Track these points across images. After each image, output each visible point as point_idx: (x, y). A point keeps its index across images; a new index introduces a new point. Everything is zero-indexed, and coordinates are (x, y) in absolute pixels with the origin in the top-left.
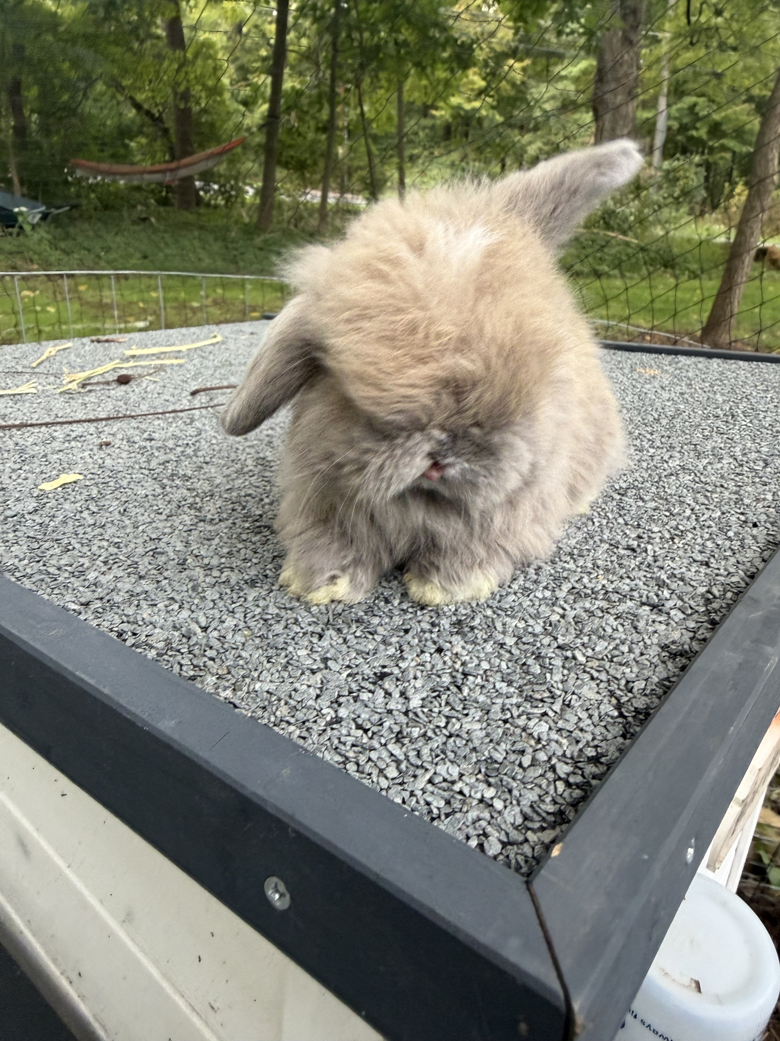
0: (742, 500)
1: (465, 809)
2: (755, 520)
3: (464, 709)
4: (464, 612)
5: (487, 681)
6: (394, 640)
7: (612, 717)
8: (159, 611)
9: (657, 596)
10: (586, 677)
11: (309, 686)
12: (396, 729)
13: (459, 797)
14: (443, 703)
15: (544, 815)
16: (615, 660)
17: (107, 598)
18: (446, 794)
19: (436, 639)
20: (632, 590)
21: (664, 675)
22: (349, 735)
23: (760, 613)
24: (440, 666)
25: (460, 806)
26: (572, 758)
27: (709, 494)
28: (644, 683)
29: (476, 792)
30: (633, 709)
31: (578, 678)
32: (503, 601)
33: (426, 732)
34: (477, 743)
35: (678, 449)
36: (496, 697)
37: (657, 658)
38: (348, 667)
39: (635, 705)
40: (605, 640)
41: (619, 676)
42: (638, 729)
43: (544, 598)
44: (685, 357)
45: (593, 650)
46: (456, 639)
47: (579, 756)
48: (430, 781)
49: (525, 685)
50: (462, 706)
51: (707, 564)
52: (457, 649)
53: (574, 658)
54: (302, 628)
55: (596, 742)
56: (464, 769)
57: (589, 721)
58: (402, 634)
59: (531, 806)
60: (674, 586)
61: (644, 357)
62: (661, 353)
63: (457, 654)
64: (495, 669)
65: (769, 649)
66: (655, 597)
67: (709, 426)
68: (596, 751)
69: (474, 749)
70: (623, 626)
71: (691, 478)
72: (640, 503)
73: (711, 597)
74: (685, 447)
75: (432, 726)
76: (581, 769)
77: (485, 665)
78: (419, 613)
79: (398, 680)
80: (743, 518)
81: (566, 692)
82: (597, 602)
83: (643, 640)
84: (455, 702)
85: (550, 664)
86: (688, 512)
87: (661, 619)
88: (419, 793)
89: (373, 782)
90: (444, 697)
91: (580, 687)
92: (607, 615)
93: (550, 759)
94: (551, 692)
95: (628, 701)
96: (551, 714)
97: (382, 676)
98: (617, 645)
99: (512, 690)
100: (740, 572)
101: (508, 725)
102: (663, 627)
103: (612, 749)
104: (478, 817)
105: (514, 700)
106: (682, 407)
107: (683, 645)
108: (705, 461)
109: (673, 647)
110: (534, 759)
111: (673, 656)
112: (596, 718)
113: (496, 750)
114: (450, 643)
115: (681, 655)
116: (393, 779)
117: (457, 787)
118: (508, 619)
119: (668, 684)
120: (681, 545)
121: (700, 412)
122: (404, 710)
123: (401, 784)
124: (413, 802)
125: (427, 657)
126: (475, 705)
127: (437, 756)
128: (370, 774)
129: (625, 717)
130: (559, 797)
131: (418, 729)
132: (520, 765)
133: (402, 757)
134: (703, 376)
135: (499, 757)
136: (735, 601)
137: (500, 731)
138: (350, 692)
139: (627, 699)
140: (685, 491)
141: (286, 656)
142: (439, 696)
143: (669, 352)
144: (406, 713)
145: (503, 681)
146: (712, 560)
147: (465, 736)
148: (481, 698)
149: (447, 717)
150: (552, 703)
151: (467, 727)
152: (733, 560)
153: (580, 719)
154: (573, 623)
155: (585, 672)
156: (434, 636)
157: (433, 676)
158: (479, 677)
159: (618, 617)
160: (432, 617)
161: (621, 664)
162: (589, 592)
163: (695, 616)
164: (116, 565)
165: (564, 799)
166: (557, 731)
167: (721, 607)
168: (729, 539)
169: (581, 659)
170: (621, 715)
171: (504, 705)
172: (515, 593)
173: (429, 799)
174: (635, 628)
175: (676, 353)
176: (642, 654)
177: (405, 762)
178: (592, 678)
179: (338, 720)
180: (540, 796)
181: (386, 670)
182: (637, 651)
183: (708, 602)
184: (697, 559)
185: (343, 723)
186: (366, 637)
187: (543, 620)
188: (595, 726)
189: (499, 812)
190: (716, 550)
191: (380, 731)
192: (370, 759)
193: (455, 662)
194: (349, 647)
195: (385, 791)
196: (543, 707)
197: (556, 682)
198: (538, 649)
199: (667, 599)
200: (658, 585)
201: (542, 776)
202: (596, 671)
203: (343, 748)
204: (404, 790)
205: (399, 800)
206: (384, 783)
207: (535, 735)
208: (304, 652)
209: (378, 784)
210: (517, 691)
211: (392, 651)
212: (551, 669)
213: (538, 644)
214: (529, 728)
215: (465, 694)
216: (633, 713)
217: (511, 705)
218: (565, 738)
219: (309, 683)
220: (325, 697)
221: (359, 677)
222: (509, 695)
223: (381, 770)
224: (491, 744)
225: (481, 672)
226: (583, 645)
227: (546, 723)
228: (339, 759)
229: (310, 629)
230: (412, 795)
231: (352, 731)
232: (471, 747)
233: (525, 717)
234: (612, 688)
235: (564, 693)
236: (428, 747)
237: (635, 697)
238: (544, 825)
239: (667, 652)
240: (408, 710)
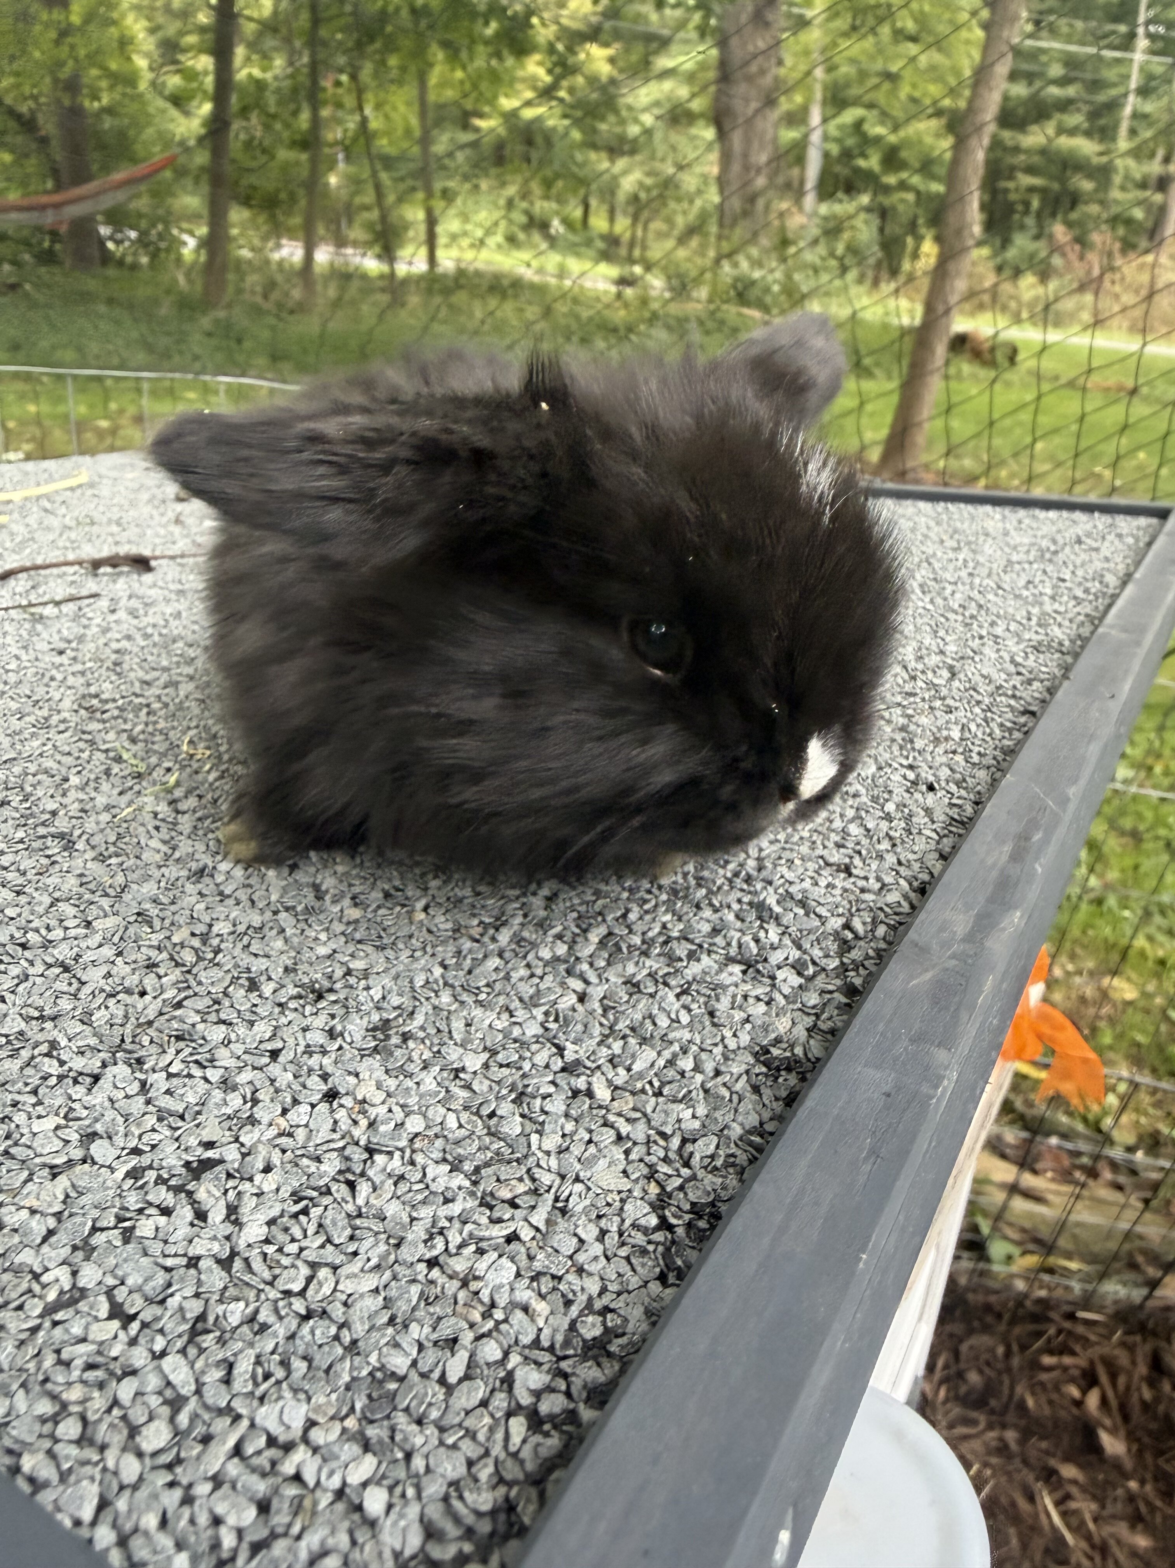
0: (912, 741)
1: (296, 1529)
2: (931, 779)
3: (352, 1238)
4: (395, 1001)
5: (412, 1163)
6: (245, 1077)
7: (645, 1231)
9: (757, 941)
10: (609, 1135)
11: (33, 1212)
12: (194, 1308)
13: (292, 1491)
14: (311, 1229)
15: (470, 1519)
16: (666, 1091)
18: (261, 1487)
19: (329, 1070)
20: (715, 930)
21: (753, 1120)
22: (84, 1340)
23: (928, 976)
24: (324, 1134)
25: (287, 1520)
26: (551, 1349)
28: (715, 1140)
29: (331, 1474)
30: (687, 1207)
31: (590, 1141)
32: (477, 971)
33: (257, 1311)
34: (360, 1330)
36: (424, 1202)
37: (745, 1078)
38: (135, 1152)
39: (692, 1197)
40: (653, 1047)
41: (668, 1130)
42: (692, 1255)
43: (557, 959)
45: (629, 1070)
46: (371, 1066)
47: (567, 1343)
48: (237, 1451)
49: (487, 1165)
50: (348, 1232)
51: (847, 870)
52: (367, 1090)
53: (590, 1094)
54: (62, 1063)
55: (606, 1300)
56: (318, 1409)
57: (597, 1249)
58: (266, 1060)
59: (446, 1499)
60: (787, 919)
63: (364, 1101)
64: (431, 1133)
65: (942, 1055)
66: (752, 944)
68: (604, 1323)
69: (353, 1348)
70: (689, 1010)
73: (849, 935)
75: (273, 1294)
76: (565, 1376)
77: (415, 1124)
78: (308, 1009)
79: (229, 1176)
80: (911, 775)
81: (563, 1177)
82: (648, 963)
83: (723, 1039)
84: (334, 1223)
85: (544, 1112)
87: (760, 991)
88: (203, 1489)
89: (105, 1470)
90: (315, 1212)
91: (591, 1162)
92: (663, 991)
93: (506, 1354)
94: (534, 1180)
95: (681, 1188)
96: (526, 1234)
97: (200, 1170)
98: (675, 1056)
99: (459, 1180)
100: (902, 882)
101: (435, 1273)
102: (762, 1008)
103: (636, 1314)
104: (323, 1543)
105: (456, 1208)
107: (792, 1046)
109: (775, 1052)
110: (471, 1364)
111: (775, 1071)
112: (612, 1239)
113: (397, 1345)
114: (357, 1075)
115: (789, 1069)
116: (155, 1454)
117: (290, 1465)
118: (477, 1012)
119: (757, 1139)
120: (806, 834)
122: (225, 1254)
123: (170, 1467)
124: (183, 1523)
125: (301, 1114)
126: (377, 1226)
127: (267, 1376)
128: (103, 1448)
129: (670, 1228)
130: (510, 1463)
131: (242, 1304)
132: (442, 1380)
133: (187, 1389)
135: (399, 1363)
136: (890, 943)
137: (415, 1291)
138: (120, 1219)
139: (678, 1182)
142: (305, 1212)
144: (225, 1264)
145: (445, 1160)
146: (857, 861)
147: (337, 1311)
148: (393, 1209)
149: (314, 1266)
150: (533, 1207)
151: (347, 1286)
152: (891, 859)
153: (581, 1241)
154: (600, 1011)
155: (605, 1124)
156: (326, 1061)
157: (305, 1161)
158: (397, 1154)
159: (685, 992)
160: (333, 1016)
161: (675, 1101)
162: (636, 940)
163: (820, 982)
165: (522, 1462)
166: (533, 1279)
167: (867, 957)
168: (888, 818)
169: (603, 1093)
170: (664, 1225)
171: (434, 1224)
172: (500, 955)
173: (220, 1510)
174: (712, 1014)
176: (718, 1073)
177: (192, 1402)
178: (619, 1138)
179: (73, 1298)
180: (470, 1463)
181: (210, 1154)
182: (709, 1067)
183: (845, 947)
184: (832, 860)
185: (83, 1306)
186: (190, 1076)
187: (544, 1009)
188: (608, 1259)
189: (372, 1524)
190: (865, 841)
191: (157, 1319)
192: (115, 1403)
193: (355, 1122)
194: (148, 1102)
195: (127, 1493)
196: (512, 1218)
197: (548, 1153)
198: (524, 1076)
199: (773, 948)
200: (760, 918)
201: (484, 1403)
202: (628, 1120)
203: (60, 1379)
204: (172, 1485)
205: (151, 1521)
206: (131, 1468)
207: (485, 1296)
208: (50, 1123)
209: (116, 1473)
210: (467, 1183)
211: (235, 1101)
212: (542, 1123)
213: (527, 1066)
214: (476, 1278)
215: (360, 1201)
216: (687, 1217)
217: (450, 1219)
218: (542, 1297)
219: (35, 1204)
220: (61, 1237)
221: (151, 1175)
222: (449, 1195)
223: (134, 1431)
224: (390, 1331)
225: (403, 1143)
226: (611, 1061)
227: (512, 1259)
228: (45, 1407)
229: (78, 1064)
230: (188, 1500)
231: (95, 1327)
232: (347, 1339)
233: (473, 1248)
234: (653, 1159)
235: (558, 1181)
236: (251, 1353)
237: (694, 1177)
238: (468, 1548)
239: (764, 1064)
240: (233, 1254)
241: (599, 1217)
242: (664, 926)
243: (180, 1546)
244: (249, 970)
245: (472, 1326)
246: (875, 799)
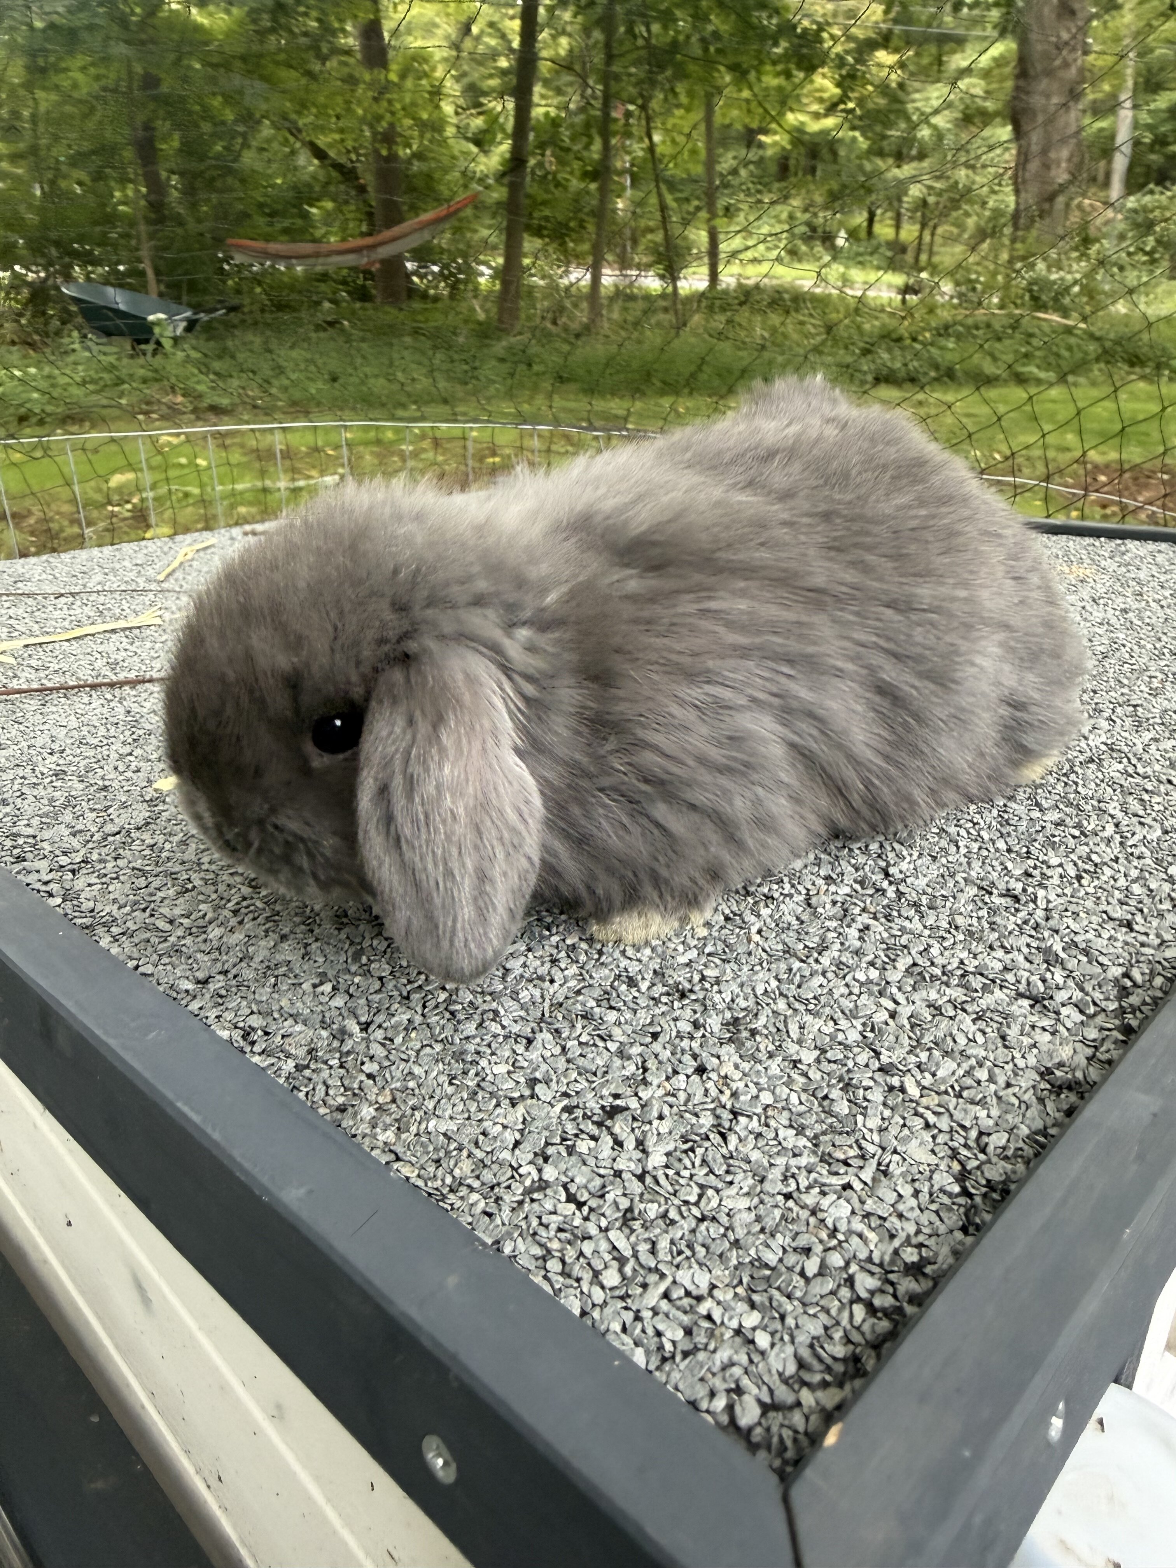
1: (712, 1347)
3: (728, 1172)
4: (743, 1004)
5: (767, 1125)
6: (635, 1050)
7: (950, 1195)
8: (304, 994)
9: (1044, 981)
10: (918, 1123)
11: (505, 1127)
12: (624, 1203)
13: (706, 1324)
14: (698, 1162)
15: (829, 1361)
16: (965, 1094)
17: (234, 971)
18: (686, 1319)
19: (697, 1051)
20: (1006, 969)
21: (1039, 1124)
22: (555, 1213)
24: (698, 1098)
25: (705, 1341)
26: (881, 1265)
27: (1146, 797)
28: (1006, 1135)
29: (731, 1319)
30: (984, 1182)
31: (904, 1125)
32: (804, 986)
33: (667, 1211)
34: (740, 1233)
35: (1106, 715)
36: (778, 1154)
37: (1032, 1091)
38: (566, 1095)
39: (988, 1175)
40: (953, 1059)
41: (967, 1124)
42: (987, 1217)
43: (870, 982)
44: (1137, 543)
45: (934, 1075)
46: (728, 1051)
47: (892, 1262)
48: (666, 1295)
49: (824, 1133)
50: (725, 1167)
51: (1129, 925)
52: (727, 1069)
53: (903, 1090)
54: (503, 1027)
55: (921, 1238)
56: (717, 1278)
57: (913, 1202)
58: (649, 1040)
59: (811, 1346)
60: (1072, 964)
61: (1071, 544)
62: (1099, 537)
63: (726, 1077)
64: (779, 1105)
66: (1040, 983)
67: (1162, 671)
68: (920, 1254)
69: (736, 1244)
70: (984, 1033)
71: (1120, 767)
72: (1036, 814)
73: (1129, 983)
74: (1119, 710)
75: (677, 1202)
76: (892, 1284)
77: (766, 1098)
78: (676, 1004)
79: (634, 1119)
81: (884, 1149)
82: (948, 991)
83: (1013, 1058)
84: (714, 1160)
85: (865, 1099)
86: (1110, 829)
87: (1046, 1023)
88: (647, 1314)
89: (582, 1293)
90: (700, 1151)
91: (905, 1141)
92: (961, 1015)
93: (847, 1264)
94: (861, 1148)
95: (978, 1168)
96: (857, 1185)
97: (613, 1112)
98: (972, 1068)
99: (803, 1142)
101: (791, 1203)
102: (1047, 1037)
103: (945, 1251)
104: (730, 1359)
105: (803, 1161)
106: (1121, 636)
107: (1073, 1070)
108: (1147, 736)
109: (1059, 1073)
110: (823, 1265)
111: (1058, 1089)
112: (924, 1197)
113: (768, 1246)
114: (718, 1057)
115: (1070, 1088)
116: (611, 1289)
117: (703, 1309)
118: (808, 1018)
119: (1042, 1139)
120: (1091, 890)
121: (1149, 646)
122: (639, 1171)
123: (622, 1298)
124: (638, 1331)
125: (680, 1081)
126: (746, 1167)
127: (680, 1253)
128: (578, 1280)
129: (970, 1196)
130: (854, 1332)
131: (656, 1205)
132: (802, 1274)
133: (628, 1253)
134: (1163, 578)
135: (771, 1258)
136: (1166, 993)
137: (777, 1213)
138: (564, 1139)
139: (976, 1163)
140: (1109, 790)
141: (477, 1075)
142: (692, 1150)
143: (1111, 535)
144: (641, 1178)
145: (791, 1126)
146: (1139, 918)
147: (724, 1220)
148: (755, 1156)
149: (702, 1187)
150: (861, 1168)
151: (728, 1203)
153: (900, 1196)
154: (908, 1027)
155: (916, 1114)
156: (695, 1045)
157: (687, 1115)
158: (755, 1118)
159: (979, 1018)
160: (695, 1012)
161: (973, 1102)
162: (938, 972)
163: (1100, 1019)
164: (251, 916)
165: (863, 1334)
166: (864, 1217)
167: (1144, 1003)
169: (913, 1091)
170: (965, 1192)
171: (787, 1169)
172: (824, 973)
173: (661, 1327)
174: (1003, 1038)
175: (1124, 535)
176: (1008, 1085)
177: (632, 1261)
178: (927, 1126)
179: (542, 1185)
180: (826, 1328)
181: (618, 1102)
182: (1001, 1080)
183: (1124, 993)
184: (1115, 915)
185: (549, 1191)
186: (595, 1045)
187: (862, 1020)
188: (922, 1210)
189: (763, 1353)
190: (1146, 900)
191: (600, 1207)
192: (581, 1254)
193: (721, 1092)
194: (568, 1061)
195: (598, 1309)
196: (846, 1173)
197: (871, 1130)
198: (849, 1071)
199: (1058, 988)
200: (1046, 961)
201: (833, 1293)
202: (934, 1113)
203: (544, 1234)
204: (626, 1308)
205: (616, 1327)
206: (598, 1295)
207: (829, 1222)
208: (502, 1069)
209: (589, 1296)
210: (809, 1145)
211: (631, 1068)
212: (866, 1108)
213: (850, 1064)
214: (821, 1210)
215: (732, 1147)
216: (984, 1190)
217: (799, 1168)
218: (873, 1230)
219: (505, 1122)
220: (526, 1146)
221: (579, 1113)
222: (797, 1151)
223: (596, 1274)
224: (762, 1236)
225: (759, 1110)
226: (919, 1067)
227: (848, 1201)
228: (538, 1251)
229: (515, 1029)
230: (638, 1318)
231: (559, 1206)
232: (732, 1238)
233: (817, 1190)
234: (956, 1144)
235: (880, 1151)
236: (668, 1237)
237: (989, 1161)
238: (828, 1378)
239: (1048, 1082)
240: (644, 1172)
241: (913, 1181)
242: (962, 962)
243: (637, 1344)
244: (626, 970)
245: (821, 1241)
246: (1158, 862)
